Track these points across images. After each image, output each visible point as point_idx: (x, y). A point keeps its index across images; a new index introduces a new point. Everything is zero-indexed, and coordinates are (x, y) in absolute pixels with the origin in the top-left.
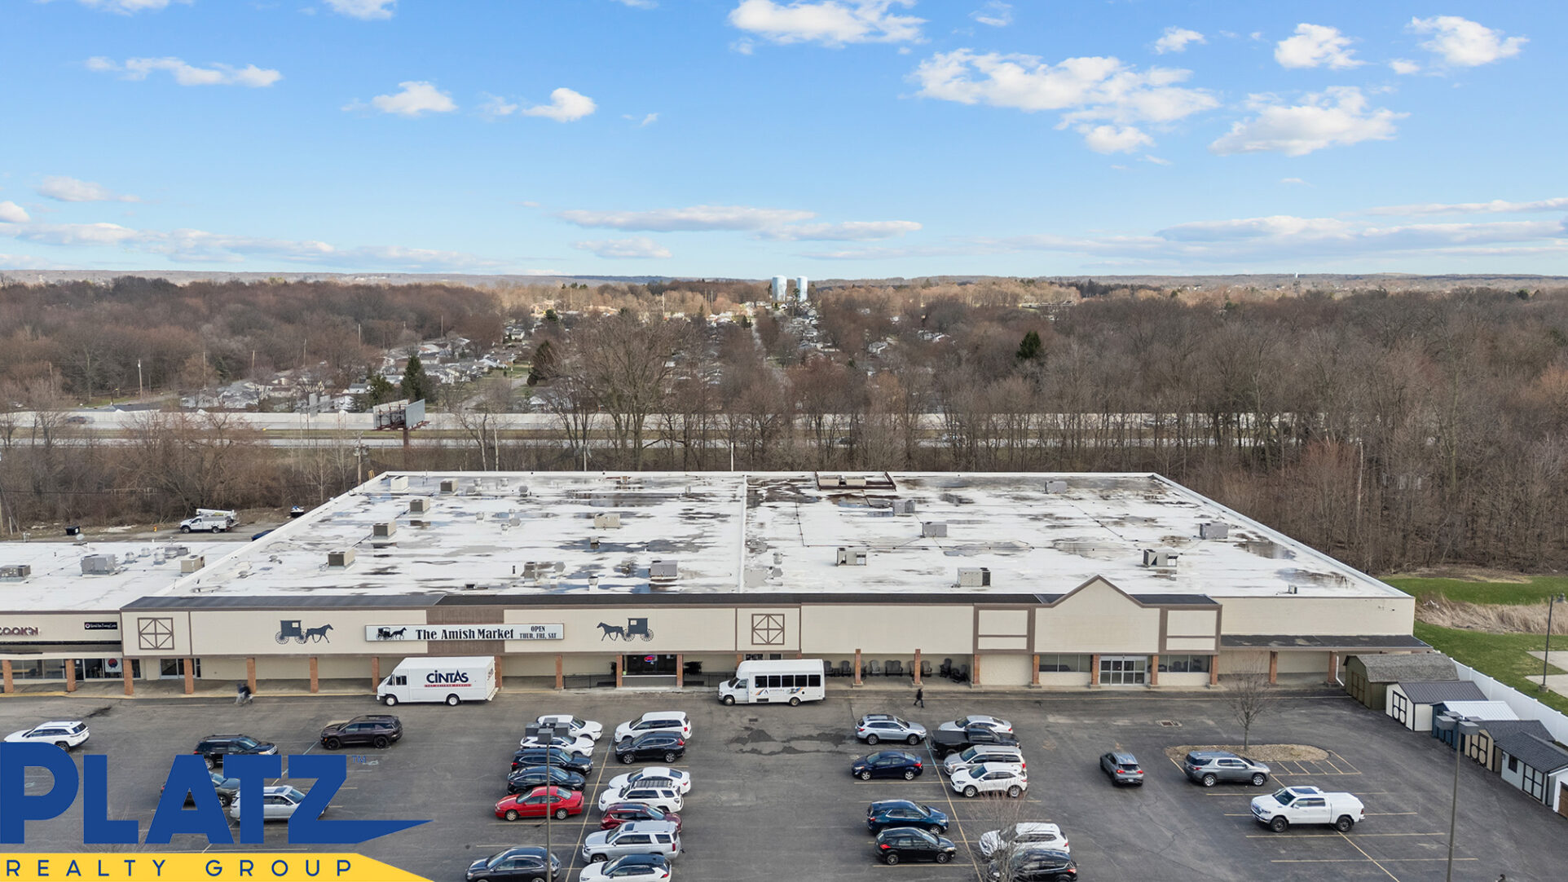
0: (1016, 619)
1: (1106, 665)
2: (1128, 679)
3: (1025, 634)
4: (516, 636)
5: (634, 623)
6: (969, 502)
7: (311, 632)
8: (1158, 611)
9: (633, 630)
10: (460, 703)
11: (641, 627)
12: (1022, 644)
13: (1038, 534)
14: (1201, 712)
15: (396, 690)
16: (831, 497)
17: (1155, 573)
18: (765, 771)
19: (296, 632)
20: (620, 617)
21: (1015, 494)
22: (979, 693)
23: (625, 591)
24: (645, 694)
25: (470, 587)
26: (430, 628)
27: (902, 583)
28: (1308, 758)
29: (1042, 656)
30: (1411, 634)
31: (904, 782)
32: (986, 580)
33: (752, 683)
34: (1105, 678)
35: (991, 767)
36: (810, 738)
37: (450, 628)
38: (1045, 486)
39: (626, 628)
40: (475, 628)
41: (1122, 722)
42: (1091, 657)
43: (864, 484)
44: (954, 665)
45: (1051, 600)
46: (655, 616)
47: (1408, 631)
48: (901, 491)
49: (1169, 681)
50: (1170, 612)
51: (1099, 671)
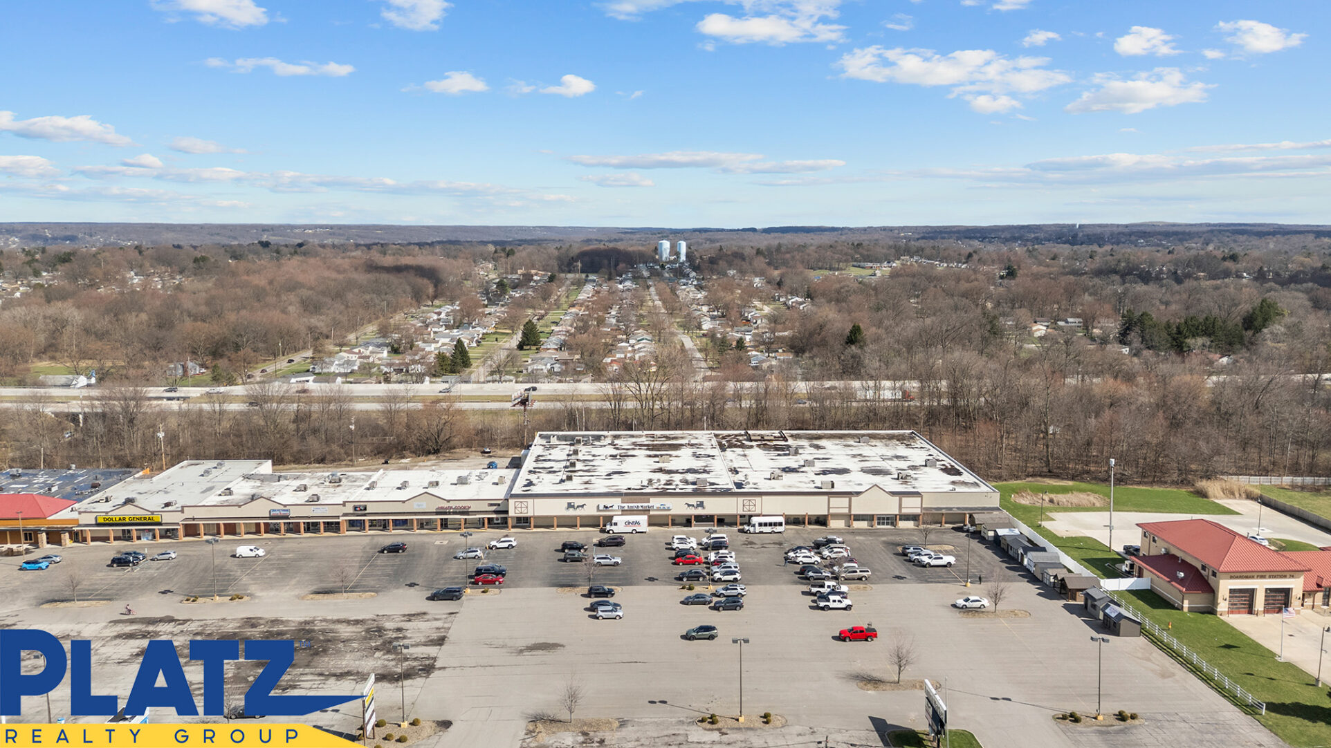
0: (844, 501)
1: (879, 519)
2: (888, 524)
3: (848, 507)
4: (655, 508)
5: (699, 503)
6: (824, 448)
7: (578, 507)
8: (898, 498)
9: (698, 506)
10: (637, 532)
11: (701, 505)
12: (846, 511)
13: (853, 465)
14: (913, 535)
15: (613, 528)
16: (758, 446)
17: (901, 482)
18: (758, 553)
19: (573, 507)
20: (694, 500)
21: (845, 443)
22: (830, 529)
23: (690, 491)
25: (629, 489)
26: (623, 505)
27: (799, 487)
29: (855, 515)
32: (833, 486)
33: (757, 525)
34: (879, 524)
35: (835, 550)
36: (770, 544)
37: (630, 505)
38: (859, 438)
39: (695, 505)
40: (640, 505)
41: (884, 539)
42: (873, 515)
43: (772, 438)
44: (821, 519)
45: (858, 493)
46: (707, 501)
47: (997, 505)
48: (790, 442)
49: (902, 525)
50: (902, 498)
51: (876, 522)
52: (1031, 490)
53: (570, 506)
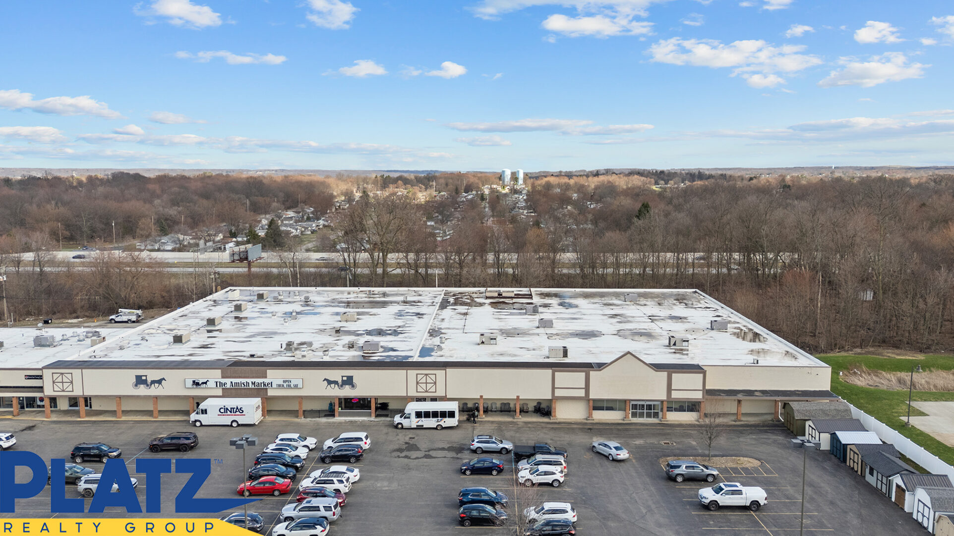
0: (579, 378)
1: (635, 407)
2: (649, 415)
3: (584, 387)
4: (274, 386)
5: (345, 378)
6: (577, 306)
7: (153, 382)
8: (666, 374)
9: (344, 383)
10: (239, 425)
11: (349, 381)
12: (582, 393)
13: (609, 326)
14: (689, 436)
15: (201, 417)
16: (491, 303)
17: (674, 351)
18: (408, 469)
19: (145, 382)
20: (337, 375)
21: (605, 302)
22: (556, 423)
24: (351, 422)
25: (252, 356)
27: (515, 356)
28: (748, 465)
29: (594, 400)
30: (829, 389)
31: (491, 477)
32: (565, 354)
33: (413, 415)
34: (633, 415)
35: (542, 468)
36: (443, 449)
37: (234, 380)
38: (625, 298)
39: (340, 382)
40: (250, 381)
42: (626, 402)
43: (513, 295)
44: (543, 406)
45: (600, 366)
46: (358, 375)
47: (827, 387)
48: (536, 300)
49: (673, 417)
50: (673, 374)
51: (630, 411)
52: (869, 367)
53: (140, 381)
